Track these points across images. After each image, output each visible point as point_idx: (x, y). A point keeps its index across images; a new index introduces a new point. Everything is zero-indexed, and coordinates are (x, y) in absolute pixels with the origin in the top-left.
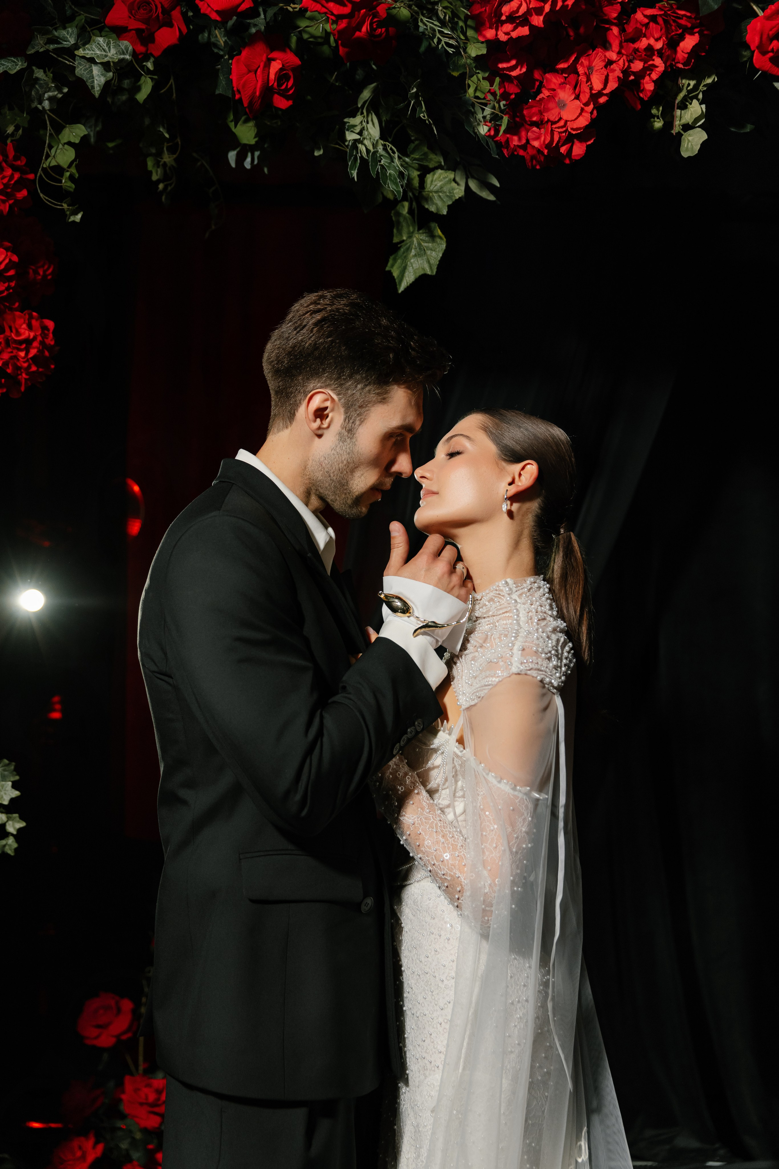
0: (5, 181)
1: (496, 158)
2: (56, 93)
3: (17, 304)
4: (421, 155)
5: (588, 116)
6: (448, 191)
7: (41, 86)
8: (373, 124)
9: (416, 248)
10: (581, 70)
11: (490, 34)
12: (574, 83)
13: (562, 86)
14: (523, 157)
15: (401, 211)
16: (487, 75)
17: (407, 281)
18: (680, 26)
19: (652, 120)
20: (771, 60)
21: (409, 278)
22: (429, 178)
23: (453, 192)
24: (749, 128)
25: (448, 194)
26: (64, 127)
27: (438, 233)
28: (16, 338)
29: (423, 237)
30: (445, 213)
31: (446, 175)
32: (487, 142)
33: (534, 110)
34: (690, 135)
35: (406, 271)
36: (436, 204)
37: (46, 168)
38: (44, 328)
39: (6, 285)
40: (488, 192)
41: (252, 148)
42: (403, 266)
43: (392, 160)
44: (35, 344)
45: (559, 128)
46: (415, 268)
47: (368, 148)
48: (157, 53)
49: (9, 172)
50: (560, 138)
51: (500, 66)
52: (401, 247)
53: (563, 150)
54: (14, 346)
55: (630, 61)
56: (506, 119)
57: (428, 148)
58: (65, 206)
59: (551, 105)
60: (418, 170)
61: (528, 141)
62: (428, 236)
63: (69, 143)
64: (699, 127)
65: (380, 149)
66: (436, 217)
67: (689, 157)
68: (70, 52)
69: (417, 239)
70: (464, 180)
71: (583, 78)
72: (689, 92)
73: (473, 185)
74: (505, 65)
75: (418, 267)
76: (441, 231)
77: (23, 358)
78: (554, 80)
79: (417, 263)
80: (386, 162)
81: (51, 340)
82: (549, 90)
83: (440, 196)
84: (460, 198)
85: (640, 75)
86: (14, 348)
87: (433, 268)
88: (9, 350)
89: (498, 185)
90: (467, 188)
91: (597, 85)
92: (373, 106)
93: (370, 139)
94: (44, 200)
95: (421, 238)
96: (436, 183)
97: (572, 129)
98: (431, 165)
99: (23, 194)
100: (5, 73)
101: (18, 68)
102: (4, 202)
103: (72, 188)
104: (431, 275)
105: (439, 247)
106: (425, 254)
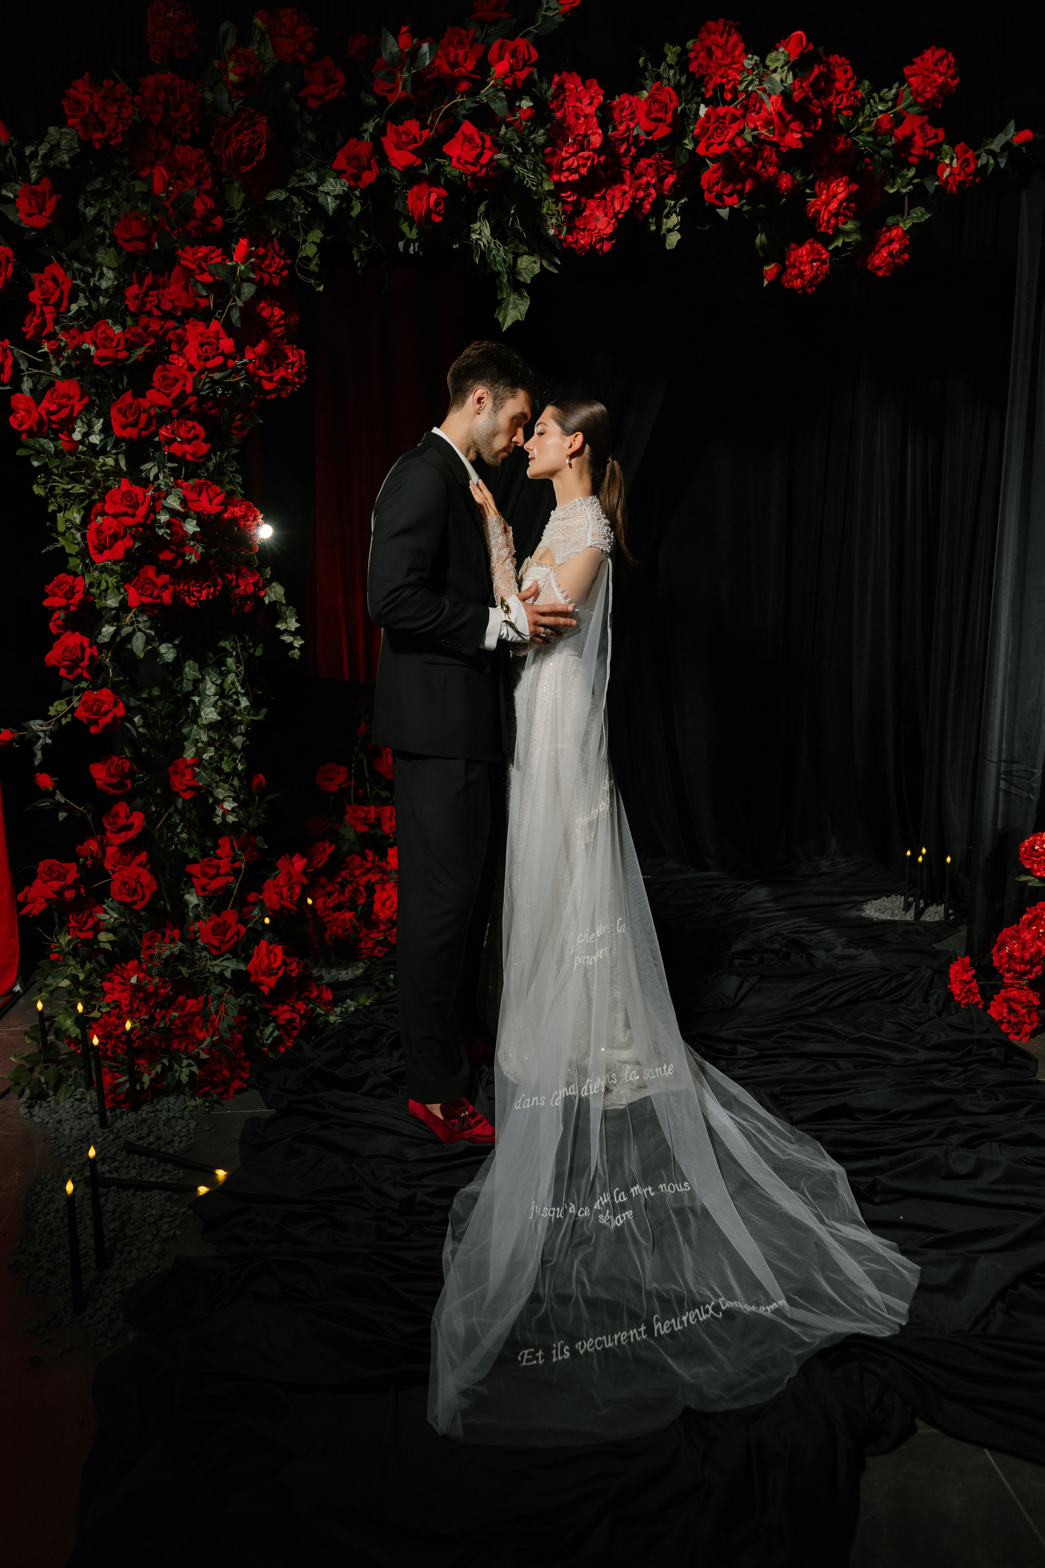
0: (276, 265)
1: (559, 250)
2: (304, 211)
3: (285, 341)
4: (514, 246)
5: (612, 226)
6: (531, 269)
7: (297, 208)
8: (486, 226)
10: (608, 198)
11: (556, 177)
12: (604, 206)
13: (598, 206)
14: (575, 248)
15: (502, 280)
16: (554, 200)
18: (665, 170)
19: (650, 225)
20: (715, 197)
21: (508, 323)
22: (519, 260)
23: (534, 269)
24: (707, 227)
25: (531, 271)
26: (309, 232)
27: (525, 295)
29: (516, 297)
30: (529, 282)
31: (529, 258)
32: (554, 239)
33: (582, 222)
34: (671, 236)
35: (507, 318)
36: (524, 277)
37: (300, 258)
38: (300, 355)
39: (280, 329)
40: (554, 268)
41: (414, 241)
42: (505, 315)
43: (499, 251)
44: (297, 365)
45: (595, 234)
46: (512, 316)
47: (485, 243)
48: (363, 187)
49: (277, 259)
50: (596, 240)
52: (503, 303)
53: (598, 247)
55: (636, 191)
56: (565, 228)
57: (519, 242)
58: (313, 281)
59: (591, 220)
60: (512, 254)
61: (577, 239)
62: (519, 296)
63: (313, 242)
64: (676, 230)
65: (492, 244)
66: (524, 285)
67: (670, 249)
68: (315, 188)
69: (513, 298)
70: (540, 260)
71: (609, 204)
72: (672, 208)
73: (545, 263)
74: (564, 195)
75: (514, 316)
76: (527, 294)
77: (290, 373)
78: (593, 204)
79: (513, 313)
80: (496, 252)
81: (304, 362)
82: (590, 210)
83: (526, 272)
84: (538, 273)
85: (642, 200)
87: (523, 316)
90: (542, 266)
91: (617, 207)
92: (486, 216)
93: (486, 237)
94: (301, 277)
96: (524, 263)
97: (603, 234)
98: (521, 252)
99: (285, 273)
100: (276, 200)
101: (284, 197)
102: (275, 278)
103: (317, 269)
104: (522, 321)
105: (526, 303)
106: (517, 308)
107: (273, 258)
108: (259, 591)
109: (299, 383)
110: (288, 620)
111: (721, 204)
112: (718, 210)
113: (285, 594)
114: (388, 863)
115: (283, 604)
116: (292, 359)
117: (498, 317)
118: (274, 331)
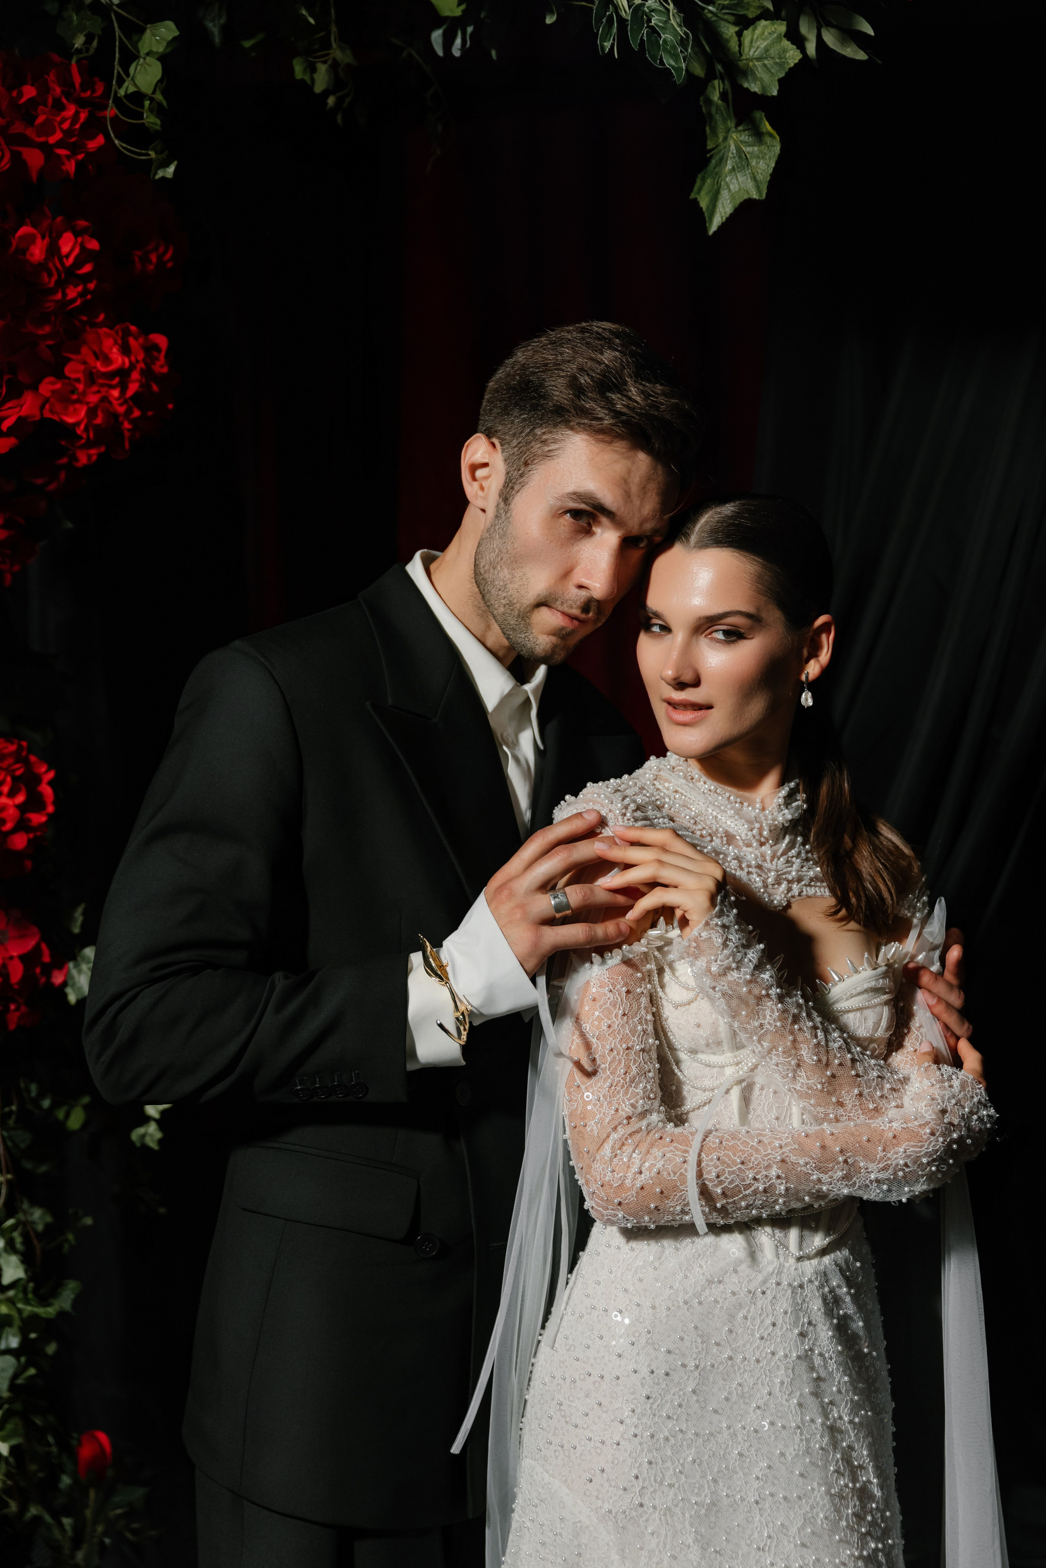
0: (66, 126)
3: (102, 317)
6: (777, 56)
9: (734, 157)
15: (711, 98)
17: (721, 213)
21: (724, 209)
22: (749, 35)
23: (785, 56)
25: (777, 60)
26: (142, 31)
27: (766, 129)
28: (103, 370)
29: (745, 137)
30: (775, 93)
31: (773, 29)
35: (720, 197)
36: (761, 80)
37: (120, 98)
38: (151, 349)
39: (80, 288)
40: (856, 48)
41: (460, 22)
42: (714, 189)
44: (135, 375)
46: (733, 192)
49: (71, 110)
52: (711, 157)
54: (101, 381)
58: (152, 154)
60: (735, 24)
62: (751, 135)
63: (153, 54)
66: (761, 101)
69: (735, 141)
70: (815, 32)
73: (830, 38)
75: (738, 188)
76: (770, 125)
77: (118, 399)
79: (736, 182)
80: (660, 21)
81: (162, 367)
83: (765, 65)
84: (795, 64)
86: (102, 385)
87: (761, 187)
88: (95, 388)
89: (872, 33)
90: (820, 45)
94: (122, 149)
95: (742, 138)
96: (758, 43)
98: (751, 15)
99: (98, 141)
102: (69, 158)
103: (159, 125)
104: (759, 200)
105: (770, 151)
106: (748, 166)
107: (59, 107)
108: (48, 971)
117: (697, 196)
118: (59, 296)
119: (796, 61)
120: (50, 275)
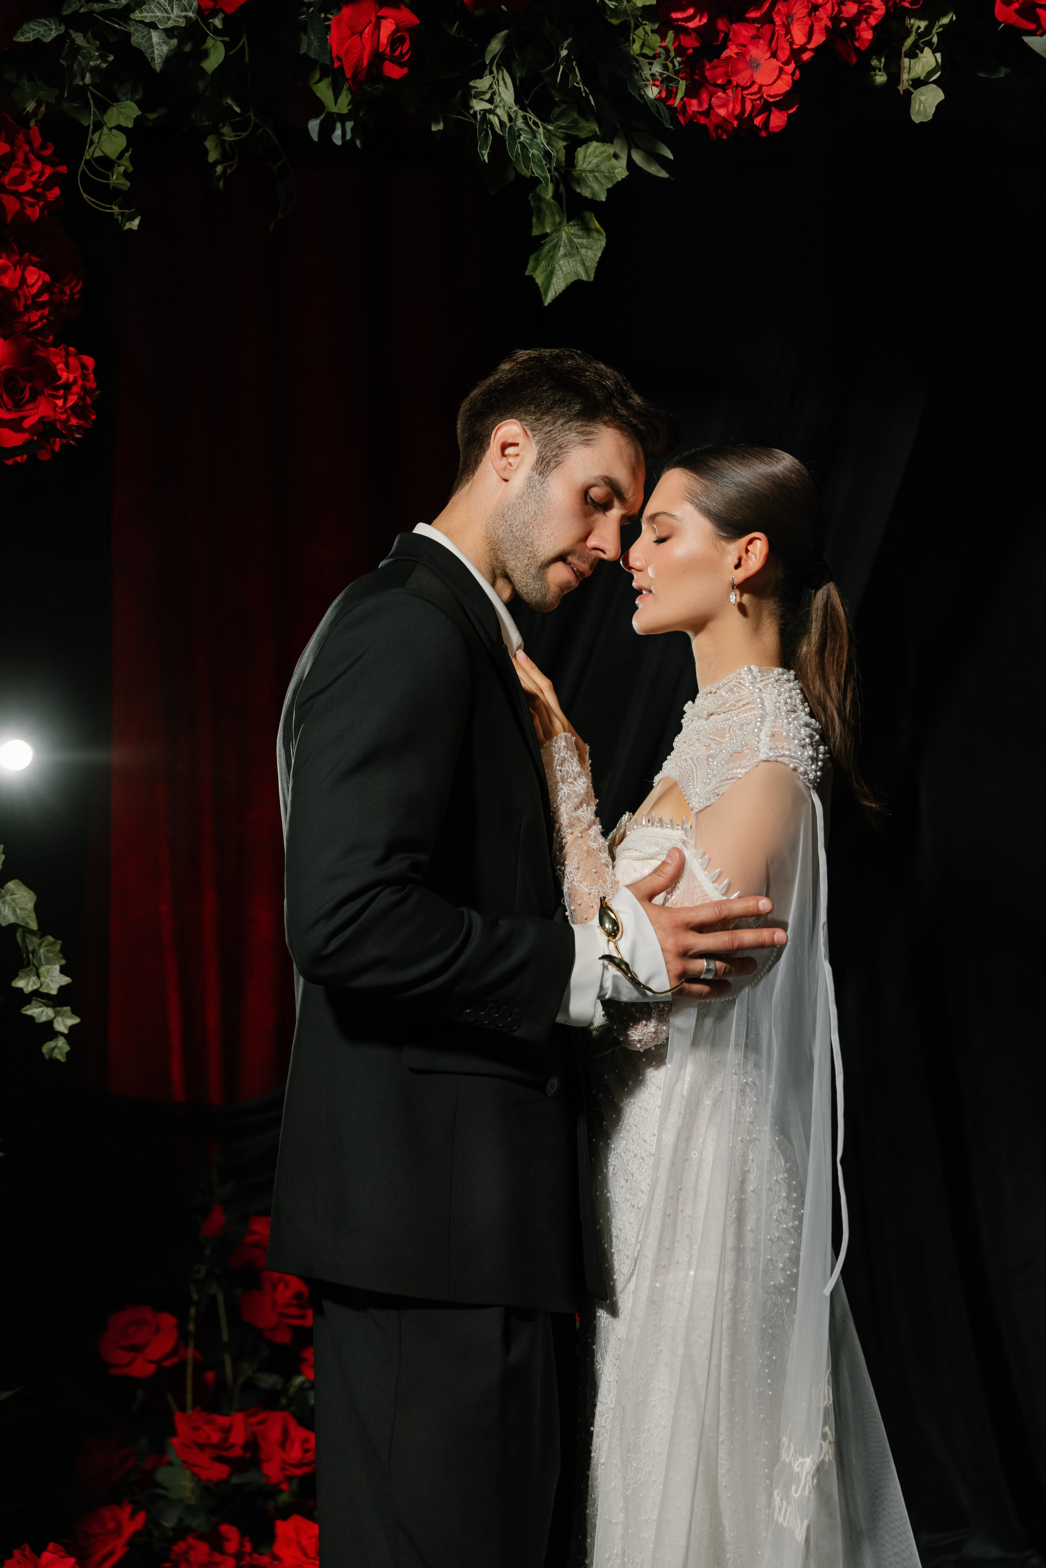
0: (34, 178)
1: (670, 129)
2: (99, 62)
3: (51, 338)
4: (569, 123)
5: (788, 78)
6: (606, 171)
7: (84, 57)
8: (505, 83)
9: (566, 246)
10: (778, 20)
12: (769, 36)
14: (705, 125)
15: (542, 195)
16: (656, 26)
17: (555, 290)
19: (873, 73)
21: (558, 286)
22: (580, 152)
23: (613, 172)
24: (1003, 72)
25: (607, 174)
26: (110, 106)
27: (595, 226)
29: (574, 230)
30: (604, 199)
31: (603, 149)
32: (658, 108)
33: (719, 71)
34: (922, 94)
35: (554, 276)
36: (591, 187)
37: (89, 160)
38: (84, 367)
39: (39, 313)
40: (659, 167)
42: (548, 270)
43: (534, 135)
44: (75, 389)
45: (751, 94)
46: (565, 272)
47: (502, 119)
48: (230, 10)
49: (38, 166)
50: (753, 107)
51: (674, 16)
52: (544, 243)
53: (758, 121)
55: (841, 4)
56: (682, 85)
57: (578, 114)
58: (116, 209)
59: (741, 66)
60: (564, 139)
61: (710, 107)
62: (581, 230)
63: (119, 128)
64: (934, 82)
65: (520, 123)
66: (592, 204)
67: (922, 123)
68: (123, 15)
69: (567, 233)
70: (626, 152)
71: (780, 31)
72: (920, 36)
73: (638, 158)
74: (679, 15)
75: (569, 270)
76: (599, 223)
77: (61, 408)
78: (745, 33)
79: (568, 265)
80: (527, 139)
81: (92, 383)
82: (737, 45)
83: (596, 177)
84: (623, 179)
85: (855, 21)
87: (590, 271)
89: (672, 157)
90: (631, 163)
91: (799, 37)
92: (505, 61)
93: (504, 106)
94: (89, 202)
95: (572, 232)
96: (590, 159)
97: (768, 96)
98: (583, 135)
99: (55, 193)
100: (37, 41)
101: (54, 34)
102: (32, 205)
103: (125, 184)
104: (587, 281)
105: (597, 244)
106: (578, 254)
109: (78, 429)
110: (42, 970)
111: (1033, 27)
112: (1027, 39)
113: (37, 908)
114: (275, 1557)
115: (31, 932)
116: (65, 376)
117: (533, 274)
118: (26, 319)
119: (623, 177)
120: (19, 301)
